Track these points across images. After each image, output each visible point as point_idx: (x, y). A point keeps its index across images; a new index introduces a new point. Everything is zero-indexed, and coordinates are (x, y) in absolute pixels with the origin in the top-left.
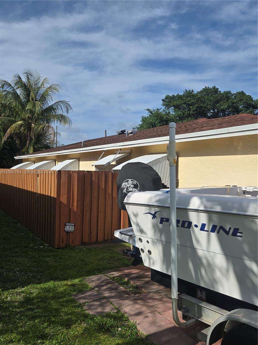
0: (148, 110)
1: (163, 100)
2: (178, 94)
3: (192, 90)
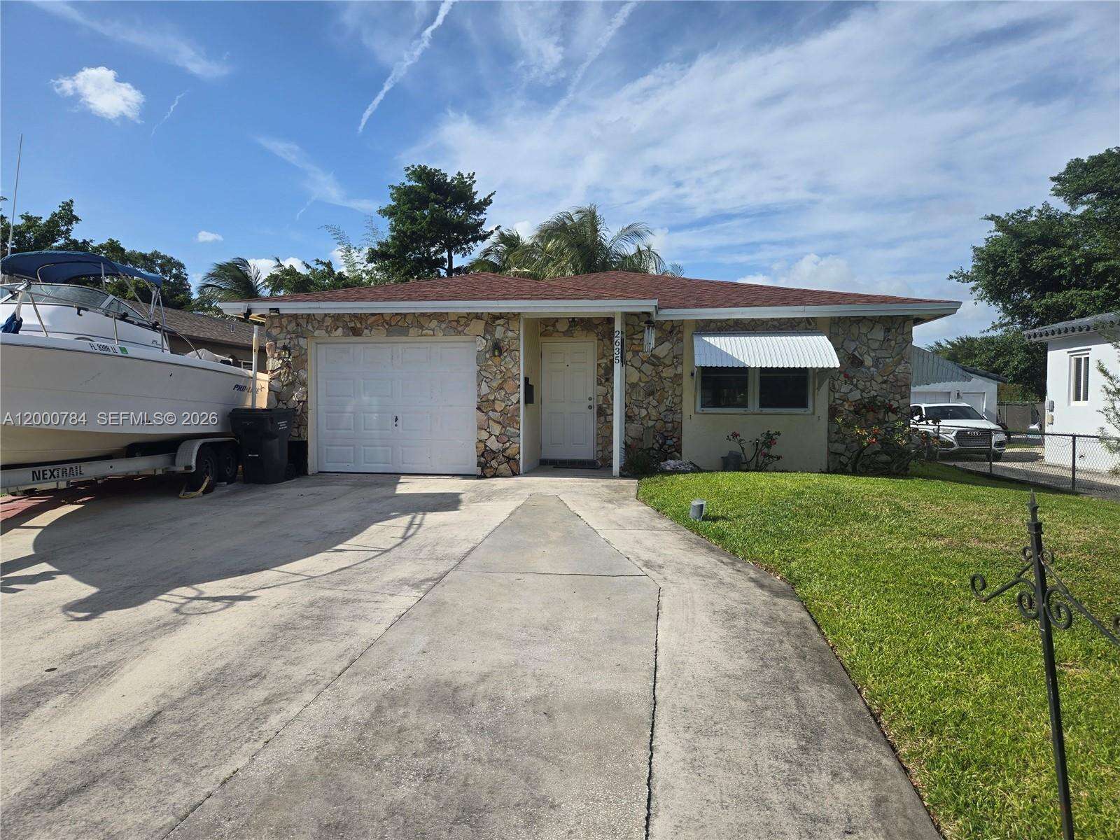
0: (992, 218)
1: (1054, 178)
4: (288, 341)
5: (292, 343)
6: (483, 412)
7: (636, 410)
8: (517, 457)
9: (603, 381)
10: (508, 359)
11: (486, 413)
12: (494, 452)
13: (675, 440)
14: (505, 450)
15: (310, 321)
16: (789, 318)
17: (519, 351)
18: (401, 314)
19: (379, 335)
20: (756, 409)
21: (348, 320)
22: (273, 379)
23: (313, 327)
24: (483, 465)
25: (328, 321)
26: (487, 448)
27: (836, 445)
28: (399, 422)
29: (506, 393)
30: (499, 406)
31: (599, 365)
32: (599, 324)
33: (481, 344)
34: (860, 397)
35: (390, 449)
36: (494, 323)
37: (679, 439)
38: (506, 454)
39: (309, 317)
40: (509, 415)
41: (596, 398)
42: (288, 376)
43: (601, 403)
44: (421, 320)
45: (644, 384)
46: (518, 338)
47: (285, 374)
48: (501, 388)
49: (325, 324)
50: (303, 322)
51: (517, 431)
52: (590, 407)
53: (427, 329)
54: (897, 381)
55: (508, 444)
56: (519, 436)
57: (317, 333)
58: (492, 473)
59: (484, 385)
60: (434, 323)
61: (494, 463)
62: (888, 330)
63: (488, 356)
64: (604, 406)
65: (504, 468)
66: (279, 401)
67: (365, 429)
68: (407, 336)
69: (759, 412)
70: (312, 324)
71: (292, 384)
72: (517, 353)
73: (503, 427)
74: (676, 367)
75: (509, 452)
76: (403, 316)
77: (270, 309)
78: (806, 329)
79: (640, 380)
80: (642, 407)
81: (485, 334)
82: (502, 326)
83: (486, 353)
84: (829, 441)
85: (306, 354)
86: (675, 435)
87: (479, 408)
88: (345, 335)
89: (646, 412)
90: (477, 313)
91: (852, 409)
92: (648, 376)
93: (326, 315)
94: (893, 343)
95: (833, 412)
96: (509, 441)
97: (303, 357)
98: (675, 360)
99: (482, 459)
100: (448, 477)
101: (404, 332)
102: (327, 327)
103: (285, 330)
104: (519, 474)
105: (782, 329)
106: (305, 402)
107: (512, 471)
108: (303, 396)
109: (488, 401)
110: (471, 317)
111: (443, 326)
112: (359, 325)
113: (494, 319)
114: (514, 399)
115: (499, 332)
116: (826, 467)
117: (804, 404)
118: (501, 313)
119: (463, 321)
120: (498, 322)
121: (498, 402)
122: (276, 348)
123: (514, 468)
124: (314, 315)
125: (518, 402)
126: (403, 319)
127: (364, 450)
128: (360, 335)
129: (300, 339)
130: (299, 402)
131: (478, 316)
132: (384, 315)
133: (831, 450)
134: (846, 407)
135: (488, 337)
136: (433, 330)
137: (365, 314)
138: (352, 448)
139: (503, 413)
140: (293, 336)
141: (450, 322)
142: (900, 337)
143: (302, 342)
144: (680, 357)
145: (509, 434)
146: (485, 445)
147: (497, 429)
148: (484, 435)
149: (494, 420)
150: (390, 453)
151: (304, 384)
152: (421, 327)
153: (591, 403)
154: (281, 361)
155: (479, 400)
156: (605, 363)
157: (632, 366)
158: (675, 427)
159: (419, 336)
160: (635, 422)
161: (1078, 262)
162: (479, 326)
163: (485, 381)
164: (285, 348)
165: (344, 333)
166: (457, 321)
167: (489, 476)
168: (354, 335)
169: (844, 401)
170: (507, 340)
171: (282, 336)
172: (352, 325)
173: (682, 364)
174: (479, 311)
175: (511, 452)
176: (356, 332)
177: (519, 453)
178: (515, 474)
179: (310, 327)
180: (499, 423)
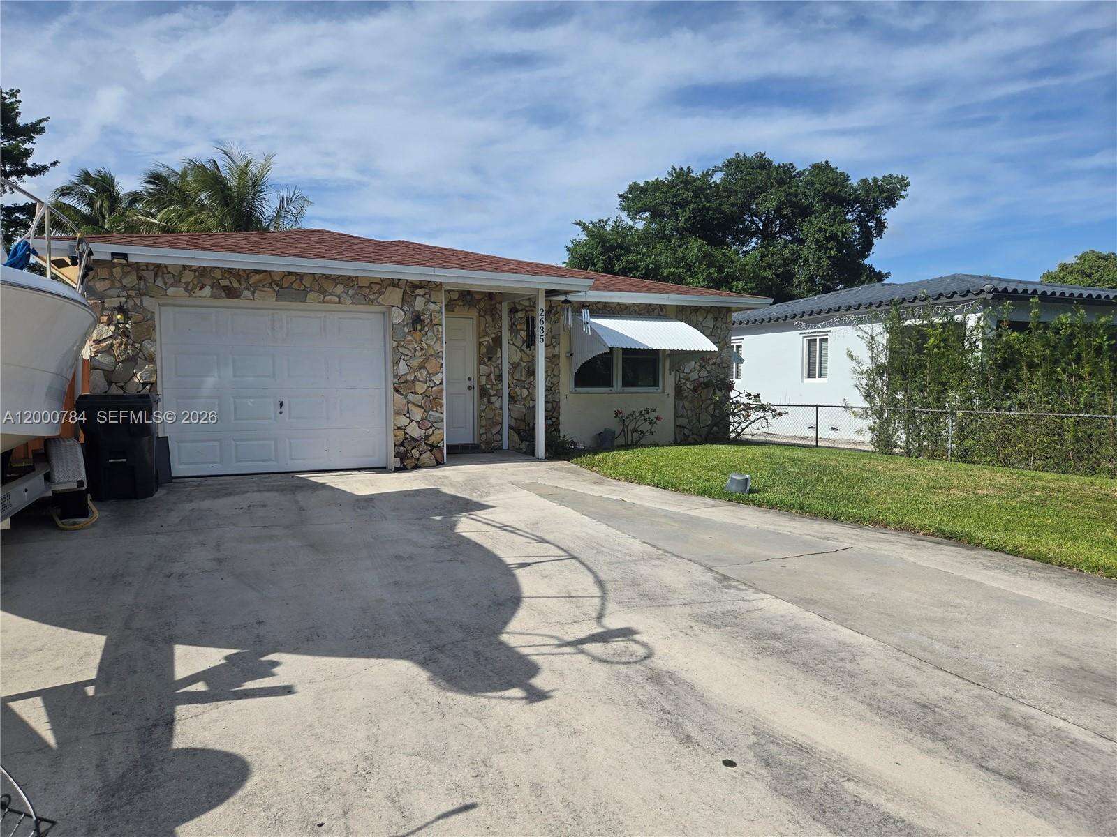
0: (579, 223)
1: (620, 196)
2: (657, 179)
3: (689, 168)
4: (123, 300)
5: (131, 303)
6: (402, 395)
7: (518, 390)
8: (441, 445)
9: (486, 360)
10: (430, 334)
11: (405, 396)
12: (415, 440)
13: (554, 420)
14: (427, 437)
15: (160, 274)
16: (646, 305)
17: (441, 325)
18: (296, 274)
19: (267, 299)
20: (619, 388)
21: (220, 277)
22: (100, 352)
23: (165, 283)
24: (401, 456)
25: (188, 277)
26: (408, 436)
27: (681, 419)
28: (285, 409)
29: (428, 372)
30: (421, 388)
31: (480, 344)
32: (481, 299)
33: (399, 316)
34: (697, 377)
35: (273, 442)
36: (413, 292)
37: (558, 419)
38: (430, 442)
39: (158, 269)
40: (431, 398)
41: (475, 378)
42: (126, 348)
43: (484, 383)
44: (325, 284)
45: (525, 364)
46: (440, 312)
47: (120, 346)
48: (422, 367)
49: (183, 280)
50: (149, 276)
51: (441, 415)
52: (469, 388)
53: (330, 295)
54: (722, 362)
55: (431, 430)
56: (442, 421)
57: (171, 291)
58: (413, 464)
59: (402, 364)
60: (340, 289)
61: (415, 453)
62: (716, 319)
63: (406, 330)
64: (488, 386)
65: (427, 457)
66: (110, 383)
67: (236, 419)
68: (304, 302)
69: (621, 391)
70: (163, 278)
71: (132, 361)
72: (440, 328)
73: (425, 411)
74: (554, 347)
75: (432, 440)
76: (299, 277)
77: (113, 254)
78: (659, 315)
79: (521, 359)
80: (524, 388)
81: (402, 306)
82: (423, 296)
83: (404, 326)
84: (676, 415)
85: (152, 319)
86: (554, 415)
87: (396, 390)
88: (214, 296)
89: (528, 393)
90: (393, 279)
91: (692, 387)
92: (528, 355)
93: (184, 268)
94: (719, 331)
95: (679, 390)
96: (431, 427)
97: (150, 322)
98: (554, 340)
99: (402, 448)
100: (354, 472)
101: (301, 296)
102: (187, 284)
103: (117, 284)
104: (444, 463)
105: (641, 314)
106: (153, 385)
107: (436, 460)
108: (151, 377)
109: (406, 381)
110: (385, 283)
111: (351, 292)
112: (236, 285)
113: (413, 288)
114: (437, 379)
115: (419, 304)
116: (673, 439)
117: (656, 384)
118: (421, 281)
119: (376, 288)
120: (417, 291)
121: (420, 383)
122: (103, 308)
123: (439, 456)
124: (166, 266)
125: (441, 383)
126: (298, 281)
127: (237, 445)
128: (238, 297)
129: (143, 298)
130: (145, 384)
131: (394, 283)
132: (273, 274)
133: (678, 424)
134: (688, 385)
135: (406, 308)
136: (339, 297)
137: (244, 270)
138: (217, 444)
139: (424, 395)
140: (133, 293)
141: (360, 288)
142: (724, 326)
143: (147, 302)
144: (557, 337)
145: (432, 419)
146: (405, 432)
147: (418, 414)
148: (403, 421)
149: (414, 404)
150: (273, 447)
151: (151, 359)
152: (323, 292)
153: (469, 383)
154: (113, 328)
155: (396, 381)
156: (488, 342)
157: (514, 344)
158: (554, 406)
159: (320, 302)
160: (518, 402)
161: (650, 266)
162: (395, 296)
163: (403, 359)
164: (120, 309)
165: (213, 293)
166: (370, 287)
167: (409, 467)
168: (228, 296)
169: (687, 380)
170: (428, 313)
171: (114, 292)
172: (225, 283)
173: (559, 344)
174: (396, 277)
175: (434, 439)
176: (231, 293)
177: (443, 440)
178: (439, 463)
179: (160, 282)
180: (420, 406)
